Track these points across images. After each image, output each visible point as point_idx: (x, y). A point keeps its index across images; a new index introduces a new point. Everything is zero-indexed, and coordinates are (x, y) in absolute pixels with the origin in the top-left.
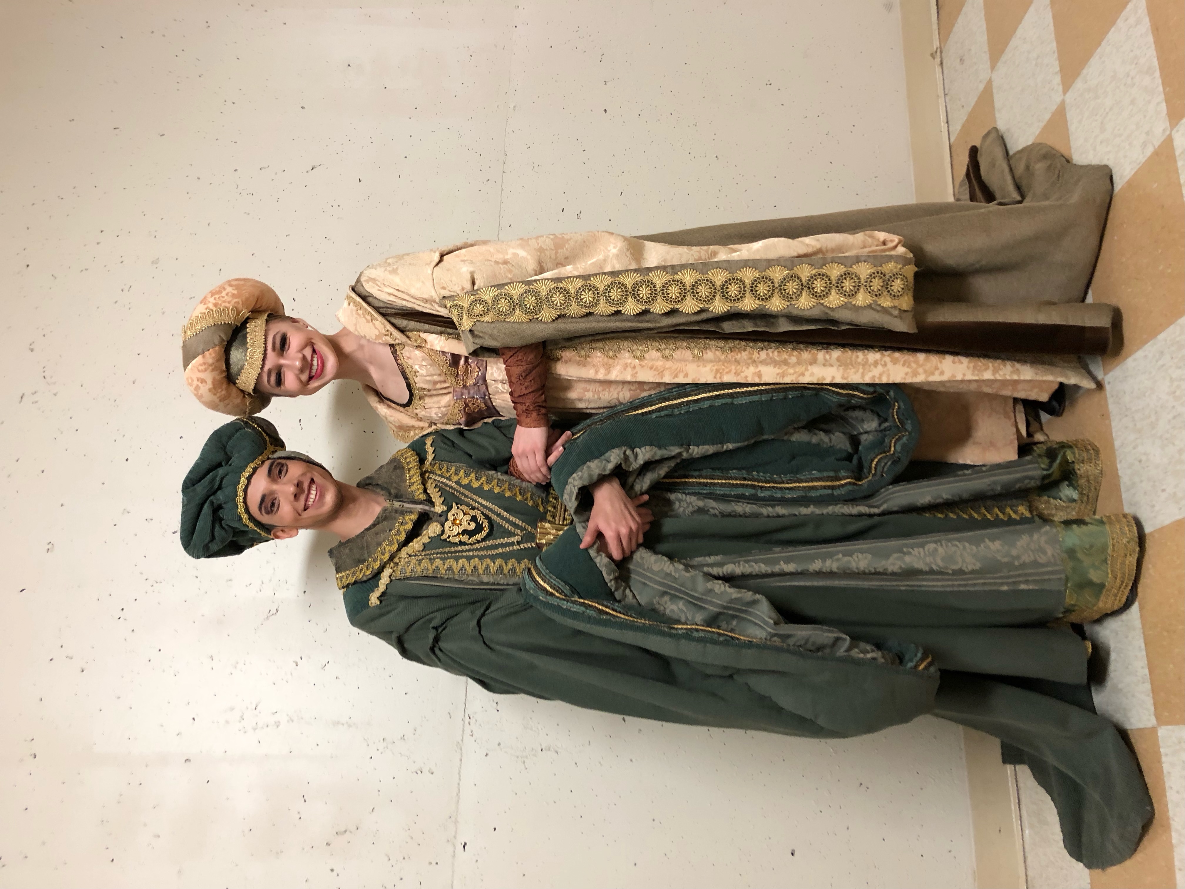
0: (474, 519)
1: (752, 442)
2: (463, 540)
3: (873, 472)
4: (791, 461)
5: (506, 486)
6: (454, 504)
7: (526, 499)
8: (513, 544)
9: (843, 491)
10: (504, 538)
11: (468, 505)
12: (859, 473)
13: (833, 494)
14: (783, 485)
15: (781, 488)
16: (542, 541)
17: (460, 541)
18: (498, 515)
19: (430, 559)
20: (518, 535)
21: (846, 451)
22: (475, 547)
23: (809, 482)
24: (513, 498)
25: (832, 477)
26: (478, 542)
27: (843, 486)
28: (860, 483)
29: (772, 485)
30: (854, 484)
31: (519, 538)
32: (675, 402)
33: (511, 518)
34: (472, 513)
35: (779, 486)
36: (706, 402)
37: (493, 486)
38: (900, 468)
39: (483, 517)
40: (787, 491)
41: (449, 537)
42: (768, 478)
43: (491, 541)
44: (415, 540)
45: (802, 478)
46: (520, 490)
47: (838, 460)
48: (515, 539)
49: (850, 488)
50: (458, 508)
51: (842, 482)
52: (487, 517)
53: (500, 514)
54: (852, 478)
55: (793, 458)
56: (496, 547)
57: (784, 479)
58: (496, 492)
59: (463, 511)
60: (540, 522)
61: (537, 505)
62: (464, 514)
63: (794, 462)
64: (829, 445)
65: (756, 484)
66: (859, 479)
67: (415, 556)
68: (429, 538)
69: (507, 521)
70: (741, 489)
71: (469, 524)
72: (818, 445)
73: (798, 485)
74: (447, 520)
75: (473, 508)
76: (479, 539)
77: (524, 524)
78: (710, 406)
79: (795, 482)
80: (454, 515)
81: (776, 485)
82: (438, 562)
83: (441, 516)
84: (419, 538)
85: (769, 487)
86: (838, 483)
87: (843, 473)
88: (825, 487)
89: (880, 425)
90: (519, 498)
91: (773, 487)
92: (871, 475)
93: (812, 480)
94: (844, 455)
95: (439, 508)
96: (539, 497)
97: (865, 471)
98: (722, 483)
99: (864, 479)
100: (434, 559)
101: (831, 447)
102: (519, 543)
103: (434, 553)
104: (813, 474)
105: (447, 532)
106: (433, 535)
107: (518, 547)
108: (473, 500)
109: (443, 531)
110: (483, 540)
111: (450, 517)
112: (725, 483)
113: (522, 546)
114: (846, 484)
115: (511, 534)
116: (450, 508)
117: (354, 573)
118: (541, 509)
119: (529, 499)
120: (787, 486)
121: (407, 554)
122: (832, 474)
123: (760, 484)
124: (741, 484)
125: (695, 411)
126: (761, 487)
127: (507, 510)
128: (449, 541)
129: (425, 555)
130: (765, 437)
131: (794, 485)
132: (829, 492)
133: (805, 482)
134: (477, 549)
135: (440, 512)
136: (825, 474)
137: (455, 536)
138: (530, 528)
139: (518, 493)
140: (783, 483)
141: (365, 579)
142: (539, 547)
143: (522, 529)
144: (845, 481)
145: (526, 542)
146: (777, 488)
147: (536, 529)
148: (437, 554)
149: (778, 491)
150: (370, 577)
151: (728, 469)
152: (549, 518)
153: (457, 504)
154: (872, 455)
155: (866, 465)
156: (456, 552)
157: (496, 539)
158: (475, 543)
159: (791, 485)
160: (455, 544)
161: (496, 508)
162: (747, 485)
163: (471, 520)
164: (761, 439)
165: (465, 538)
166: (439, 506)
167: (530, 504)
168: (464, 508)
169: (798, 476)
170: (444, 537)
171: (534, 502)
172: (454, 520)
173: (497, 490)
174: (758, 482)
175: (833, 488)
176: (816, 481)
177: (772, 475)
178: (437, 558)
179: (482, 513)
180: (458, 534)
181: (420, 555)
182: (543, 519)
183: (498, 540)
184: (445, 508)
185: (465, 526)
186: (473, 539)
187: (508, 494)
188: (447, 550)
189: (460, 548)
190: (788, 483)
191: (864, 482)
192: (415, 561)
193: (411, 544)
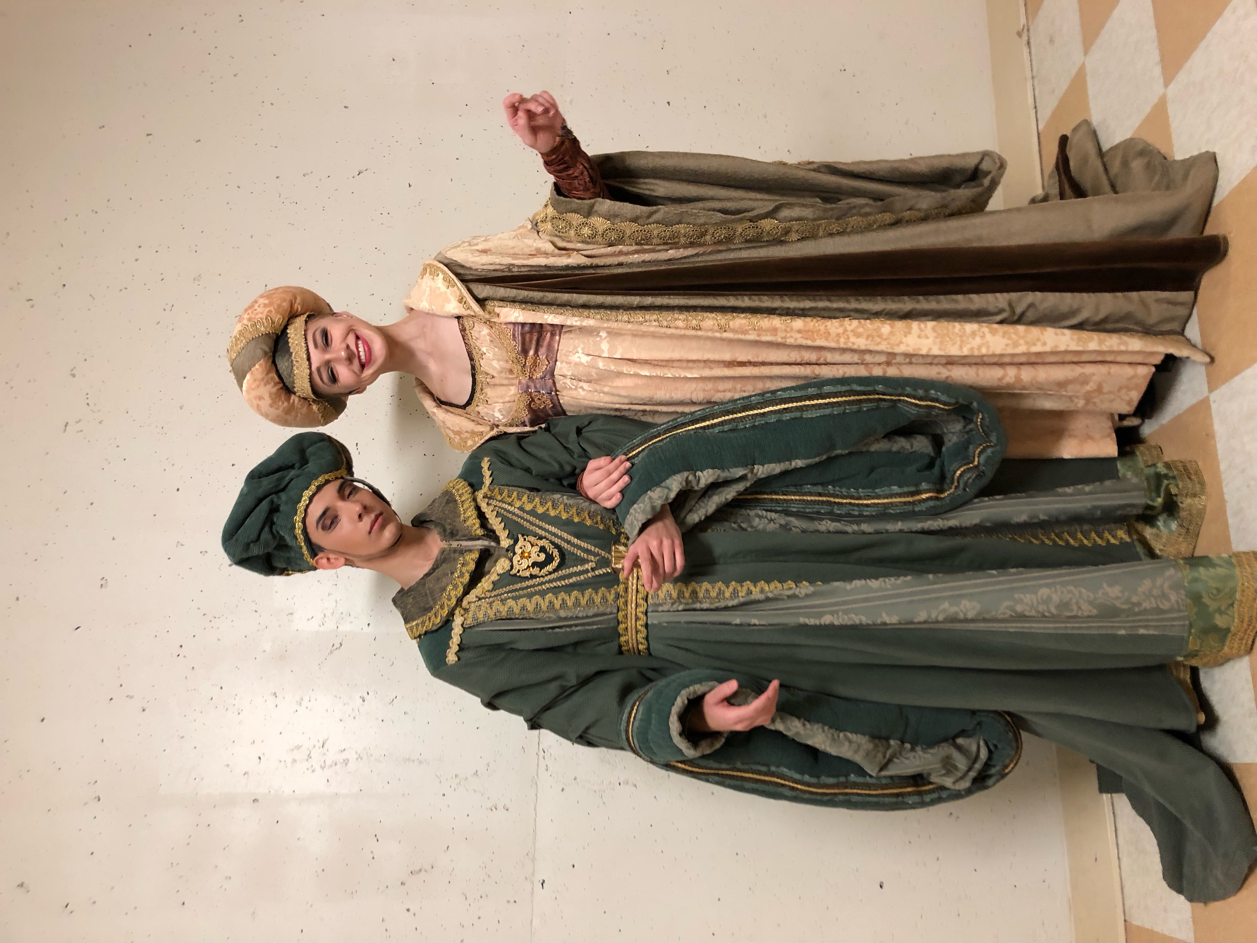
0: (543, 549)
1: (824, 457)
2: (534, 573)
3: (956, 484)
4: (869, 474)
5: (574, 510)
6: (520, 536)
7: (597, 523)
8: (587, 571)
9: (923, 507)
10: (577, 567)
11: (535, 535)
12: (941, 483)
13: (914, 511)
14: (861, 502)
15: (858, 505)
16: (617, 566)
17: (531, 575)
18: (569, 542)
19: (502, 600)
20: (592, 561)
21: (928, 455)
22: (547, 578)
23: (888, 498)
24: (581, 524)
25: (913, 492)
26: (550, 573)
27: (924, 500)
28: (942, 496)
29: (848, 501)
30: (937, 498)
31: (594, 565)
32: (740, 415)
33: (582, 544)
34: (542, 543)
35: (857, 502)
36: (773, 416)
37: (560, 512)
38: (985, 481)
39: (552, 547)
40: (866, 509)
41: (519, 571)
42: (845, 493)
43: (564, 571)
44: (483, 580)
45: (881, 493)
46: (588, 514)
47: (919, 471)
48: (588, 566)
49: (931, 503)
50: (525, 540)
51: (924, 496)
52: (557, 546)
53: (570, 541)
54: (934, 492)
55: (872, 470)
56: (570, 576)
57: (861, 494)
58: (564, 518)
59: (530, 542)
60: (614, 544)
61: (609, 528)
62: (532, 546)
63: (873, 476)
64: (911, 450)
65: (832, 499)
66: (941, 491)
67: (485, 598)
68: (498, 575)
69: (579, 547)
70: (817, 506)
71: (538, 555)
72: (898, 452)
73: (876, 501)
74: (514, 554)
75: (541, 538)
76: (551, 570)
77: (597, 549)
78: (777, 421)
79: (873, 499)
80: (521, 548)
81: (853, 501)
82: (511, 602)
83: (507, 550)
84: (487, 577)
85: (846, 503)
86: (917, 498)
87: (924, 486)
88: (905, 503)
89: (964, 427)
90: (589, 522)
91: (850, 504)
92: (953, 487)
93: (891, 496)
94: (926, 461)
95: (505, 543)
96: (609, 519)
97: (948, 481)
98: (796, 500)
99: (946, 491)
100: (506, 599)
101: (912, 452)
102: (593, 569)
103: (505, 593)
104: (893, 490)
105: (517, 567)
106: (502, 572)
107: (593, 574)
108: (541, 528)
109: (512, 567)
110: (555, 571)
111: (518, 550)
112: (800, 500)
113: (597, 572)
114: (928, 499)
115: (584, 561)
116: (516, 541)
117: (423, 623)
118: (614, 532)
119: (599, 522)
120: (865, 502)
121: (477, 597)
122: (912, 489)
123: (837, 500)
124: (815, 501)
125: (762, 426)
126: (839, 503)
127: (577, 536)
128: (520, 576)
129: (495, 596)
130: (839, 452)
131: (873, 501)
132: (910, 508)
133: (884, 498)
134: (550, 581)
135: (507, 546)
136: (906, 489)
137: (526, 569)
138: (603, 553)
139: (587, 518)
140: (859, 498)
141: (435, 628)
142: (615, 572)
143: (595, 555)
144: (927, 495)
145: (601, 569)
146: (854, 505)
147: (610, 553)
148: (507, 593)
149: (856, 508)
150: (440, 625)
151: (801, 485)
152: (623, 540)
153: (523, 535)
154: (955, 465)
155: (949, 476)
156: (528, 587)
157: (569, 568)
158: (546, 575)
159: (869, 502)
160: (526, 578)
161: (565, 535)
162: (823, 502)
163: (540, 551)
164: (833, 455)
165: (535, 571)
166: (505, 540)
167: (601, 527)
168: (532, 539)
169: (877, 491)
170: (514, 572)
171: (605, 525)
172: (522, 553)
173: (564, 516)
174: (834, 498)
175: (913, 503)
176: (896, 498)
177: (849, 489)
178: (509, 598)
179: (552, 543)
180: (528, 567)
181: (490, 597)
182: (617, 542)
183: (571, 569)
184: (512, 542)
185: (534, 558)
186: (544, 571)
187: (576, 520)
188: (518, 586)
189: (531, 583)
190: (865, 499)
191: (946, 494)
192: (485, 605)
193: (479, 585)
